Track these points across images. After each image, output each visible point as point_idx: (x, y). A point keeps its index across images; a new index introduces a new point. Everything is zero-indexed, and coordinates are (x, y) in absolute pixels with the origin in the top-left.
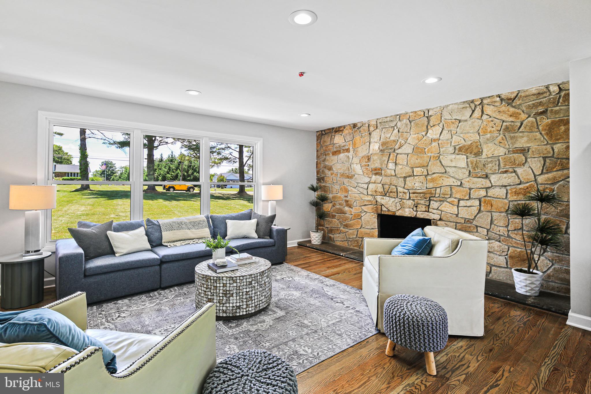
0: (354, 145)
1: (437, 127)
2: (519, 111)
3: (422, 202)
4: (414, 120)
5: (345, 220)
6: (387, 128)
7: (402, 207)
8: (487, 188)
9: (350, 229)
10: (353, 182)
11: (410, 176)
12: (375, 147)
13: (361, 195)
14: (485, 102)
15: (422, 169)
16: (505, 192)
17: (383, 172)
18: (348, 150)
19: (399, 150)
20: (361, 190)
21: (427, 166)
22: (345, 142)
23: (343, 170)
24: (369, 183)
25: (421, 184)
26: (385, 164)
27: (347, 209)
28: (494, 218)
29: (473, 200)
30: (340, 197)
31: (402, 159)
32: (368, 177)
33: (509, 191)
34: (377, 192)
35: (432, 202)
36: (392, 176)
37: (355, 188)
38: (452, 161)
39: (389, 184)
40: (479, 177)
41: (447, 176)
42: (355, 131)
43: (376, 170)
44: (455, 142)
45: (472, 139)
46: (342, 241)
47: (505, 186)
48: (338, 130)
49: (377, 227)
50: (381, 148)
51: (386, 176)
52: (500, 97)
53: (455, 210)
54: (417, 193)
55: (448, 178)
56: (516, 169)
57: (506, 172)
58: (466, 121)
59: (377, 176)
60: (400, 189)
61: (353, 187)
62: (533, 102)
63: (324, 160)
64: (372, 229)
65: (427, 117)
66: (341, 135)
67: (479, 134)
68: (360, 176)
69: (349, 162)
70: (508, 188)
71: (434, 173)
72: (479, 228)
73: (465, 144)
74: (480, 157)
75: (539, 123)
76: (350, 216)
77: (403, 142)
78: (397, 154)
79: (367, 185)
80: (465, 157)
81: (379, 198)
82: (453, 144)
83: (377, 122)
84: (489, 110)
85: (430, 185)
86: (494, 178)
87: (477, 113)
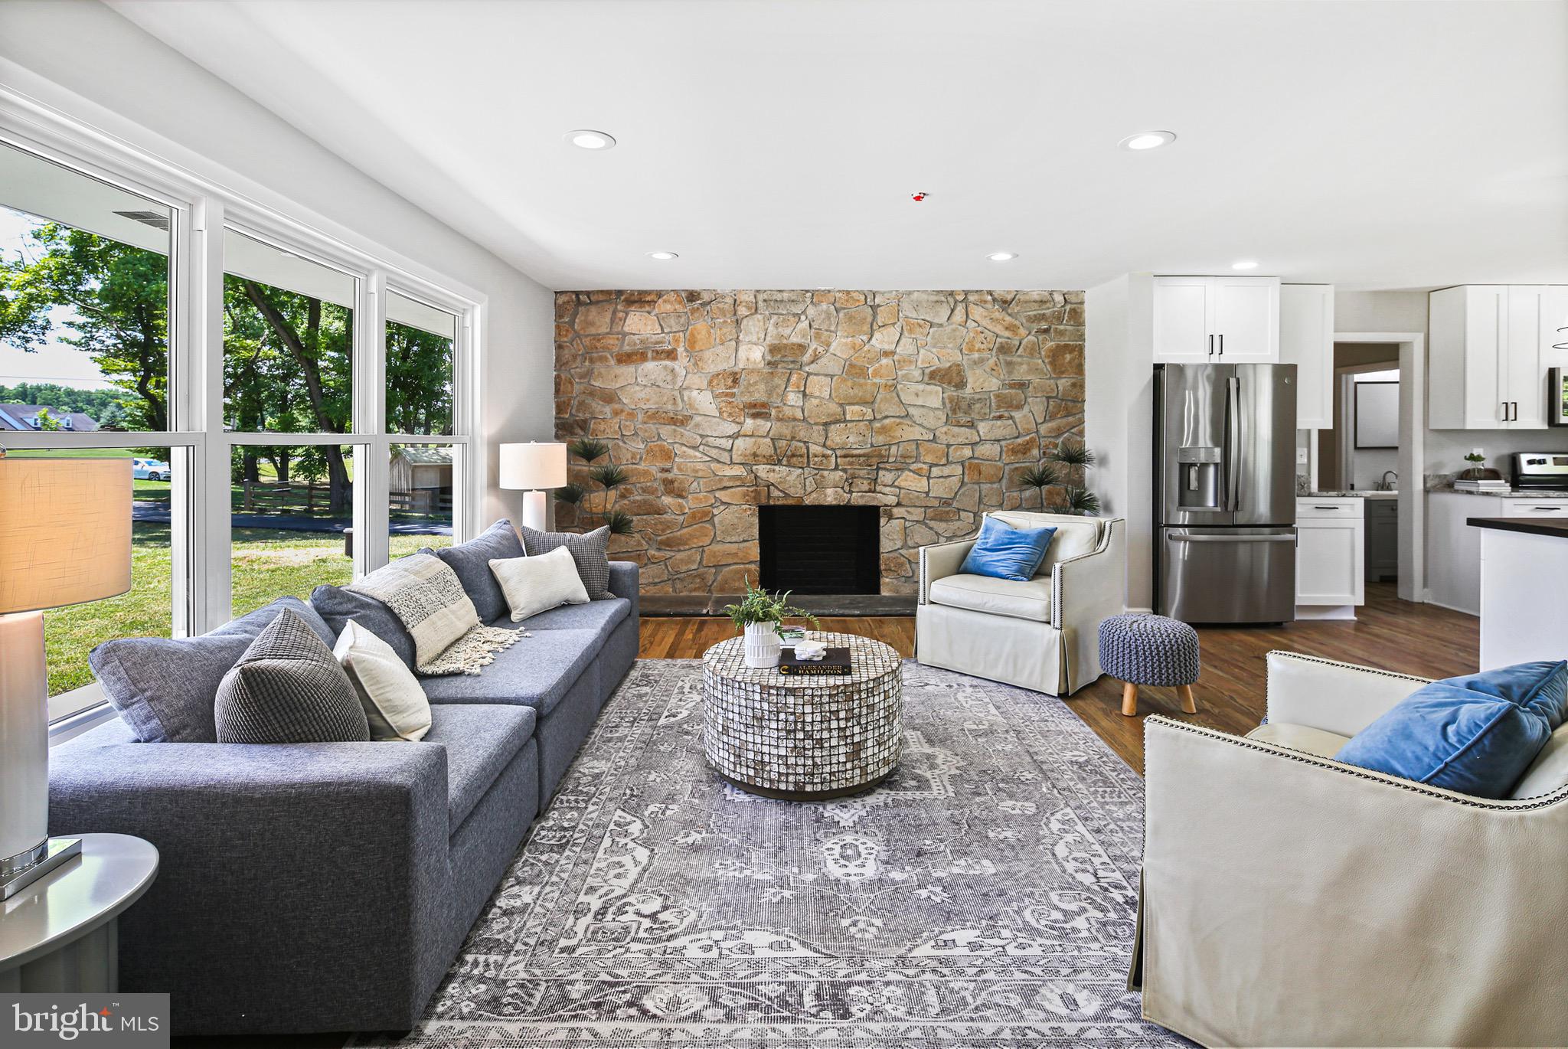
0: (692, 343)
1: (891, 329)
2: (1017, 323)
3: (862, 473)
4: (845, 309)
5: (663, 530)
6: (782, 315)
7: (820, 486)
8: (974, 444)
9: (679, 551)
10: (689, 434)
11: (837, 422)
12: (754, 354)
13: (713, 465)
14: (971, 298)
15: (864, 409)
16: (999, 449)
17: (773, 412)
18: (671, 355)
19: (812, 366)
20: (713, 453)
21: (872, 403)
22: (663, 332)
23: (657, 403)
24: (735, 436)
25: (861, 438)
26: (778, 394)
27: (667, 500)
28: (983, 493)
29: (953, 466)
30: (646, 473)
31: (819, 387)
32: (733, 421)
33: (1005, 449)
34: (757, 456)
35: (881, 473)
36: (795, 419)
37: (695, 448)
38: (917, 395)
39: (789, 438)
40: (962, 426)
41: (910, 423)
42: (693, 311)
43: (755, 406)
44: (923, 362)
45: (951, 359)
46: (655, 584)
47: (999, 441)
48: (639, 299)
49: (757, 536)
50: (768, 358)
51: (779, 419)
52: (991, 295)
53: (922, 484)
54: (852, 456)
55: (911, 426)
56: (1013, 414)
57: (1000, 417)
58: (941, 325)
59: (760, 422)
60: (815, 449)
61: (689, 447)
62: (1035, 313)
63: (588, 374)
64: (744, 541)
65: (871, 306)
66: (649, 313)
67: (961, 350)
68: (710, 418)
69: (674, 383)
70: (1003, 443)
71: (886, 417)
72: (961, 513)
73: (941, 366)
74: (962, 391)
75: (1041, 346)
76: (677, 517)
77: (820, 349)
78: (809, 374)
79: (731, 441)
80: (940, 389)
81: (762, 470)
82: (919, 364)
83: (755, 297)
84: (977, 312)
85: (880, 440)
86: (983, 427)
87: (959, 315)
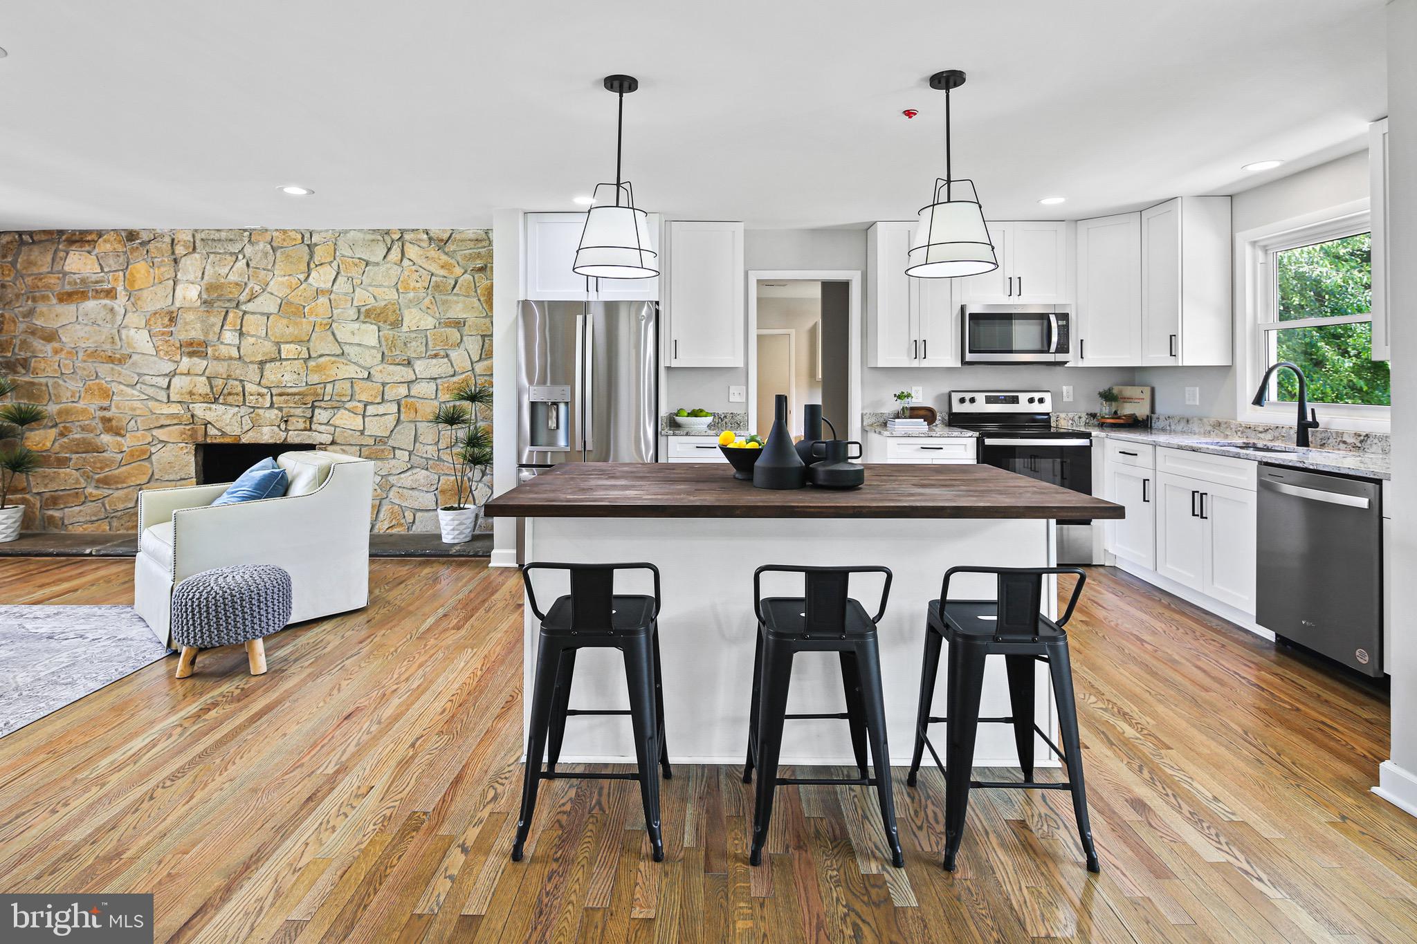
0: (130, 282)
1: (327, 268)
2: (453, 261)
3: (298, 412)
4: (282, 247)
5: (101, 468)
6: (220, 254)
7: (255, 425)
8: (409, 383)
9: (117, 489)
10: (126, 372)
11: (272, 360)
12: (189, 293)
13: (151, 404)
14: (407, 237)
15: (298, 347)
16: (435, 388)
17: (210, 350)
18: (111, 294)
19: (250, 305)
20: (151, 391)
21: (308, 341)
22: (102, 270)
23: (96, 342)
24: (173, 374)
25: (295, 376)
26: (215, 333)
27: (106, 438)
28: (419, 432)
29: (389, 404)
30: (84, 411)
31: (253, 324)
32: (169, 360)
33: (440, 387)
34: (194, 394)
35: (317, 411)
36: (231, 358)
37: (133, 386)
38: (353, 334)
39: (225, 376)
40: (399, 364)
41: (345, 361)
42: (133, 250)
43: (191, 344)
44: (358, 301)
45: (387, 298)
46: (92, 522)
47: (435, 379)
48: (78, 239)
49: (193, 474)
50: (205, 296)
51: (217, 359)
52: (427, 233)
53: (357, 422)
54: (288, 395)
55: (346, 364)
56: (449, 352)
57: (436, 356)
58: (377, 264)
59: (195, 360)
60: (250, 388)
61: (128, 386)
62: (470, 251)
63: (31, 313)
64: (181, 479)
65: (308, 245)
66: (89, 252)
67: (397, 290)
68: (147, 357)
69: (113, 322)
70: (439, 381)
71: (321, 356)
72: (397, 451)
73: (376, 304)
74: (399, 330)
75: (477, 285)
76: (115, 455)
77: (257, 288)
78: (245, 313)
79: (167, 380)
80: (376, 328)
81: (199, 409)
82: (355, 304)
83: (194, 236)
84: (412, 251)
85: (314, 378)
86: (419, 366)
87: (395, 254)
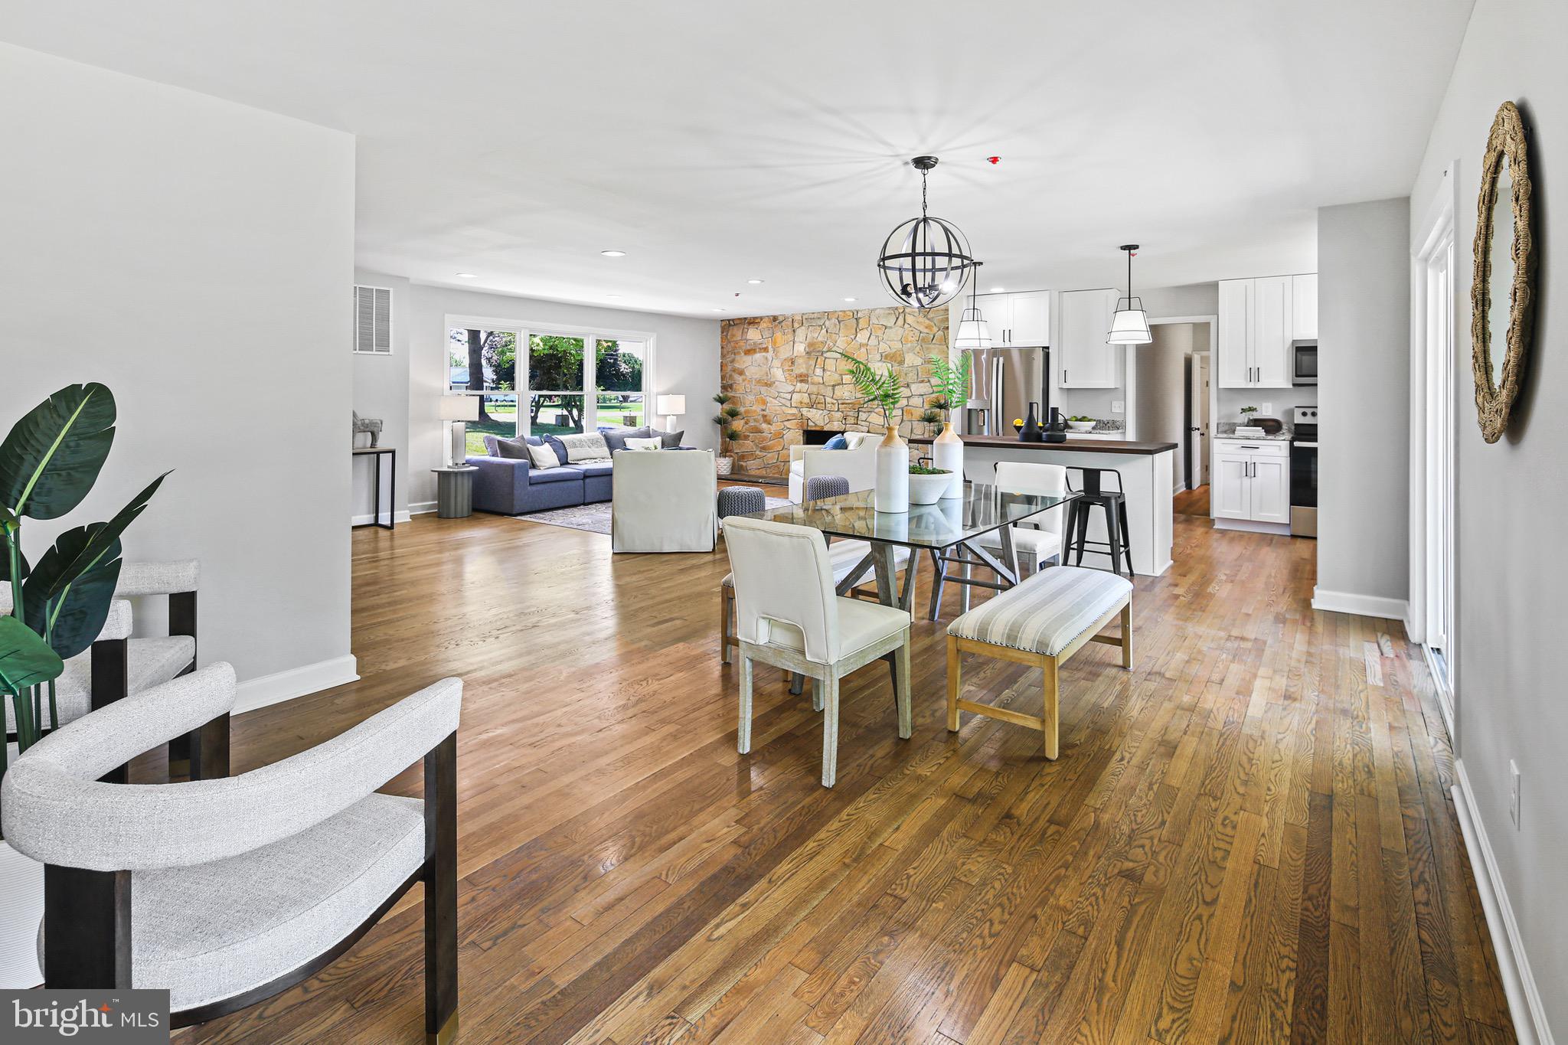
0: (774, 343)
1: (865, 331)
2: (932, 324)
3: (851, 414)
4: (843, 321)
5: (762, 441)
6: (814, 326)
7: (830, 421)
8: (908, 398)
9: (769, 453)
10: (773, 391)
11: (838, 384)
12: (800, 348)
13: (784, 408)
14: (907, 310)
17: (809, 379)
18: (766, 350)
19: (828, 353)
20: (783, 401)
22: (762, 338)
23: (760, 375)
24: (793, 392)
25: (850, 394)
26: (812, 370)
27: (764, 426)
28: (913, 427)
29: (897, 410)
30: (755, 411)
31: (830, 365)
32: (791, 384)
33: (924, 400)
34: (802, 403)
35: (860, 414)
36: (819, 383)
37: (775, 398)
38: (878, 369)
39: (816, 393)
42: (776, 326)
43: (801, 376)
44: (882, 349)
45: (896, 347)
46: (759, 468)
47: (922, 395)
48: (752, 322)
50: (807, 350)
51: (813, 384)
54: (846, 404)
56: (930, 379)
57: (922, 381)
58: (891, 327)
59: (803, 384)
60: (828, 400)
61: (773, 398)
63: (733, 361)
65: (856, 318)
66: (757, 328)
67: (902, 342)
68: (782, 383)
69: (767, 365)
70: (924, 396)
73: (890, 352)
74: (902, 367)
75: (942, 338)
76: (768, 435)
77: (831, 344)
78: (826, 358)
79: (790, 395)
80: (890, 365)
81: (805, 411)
82: (880, 351)
83: (802, 317)
84: (909, 319)
86: (913, 387)
87: (901, 321)
